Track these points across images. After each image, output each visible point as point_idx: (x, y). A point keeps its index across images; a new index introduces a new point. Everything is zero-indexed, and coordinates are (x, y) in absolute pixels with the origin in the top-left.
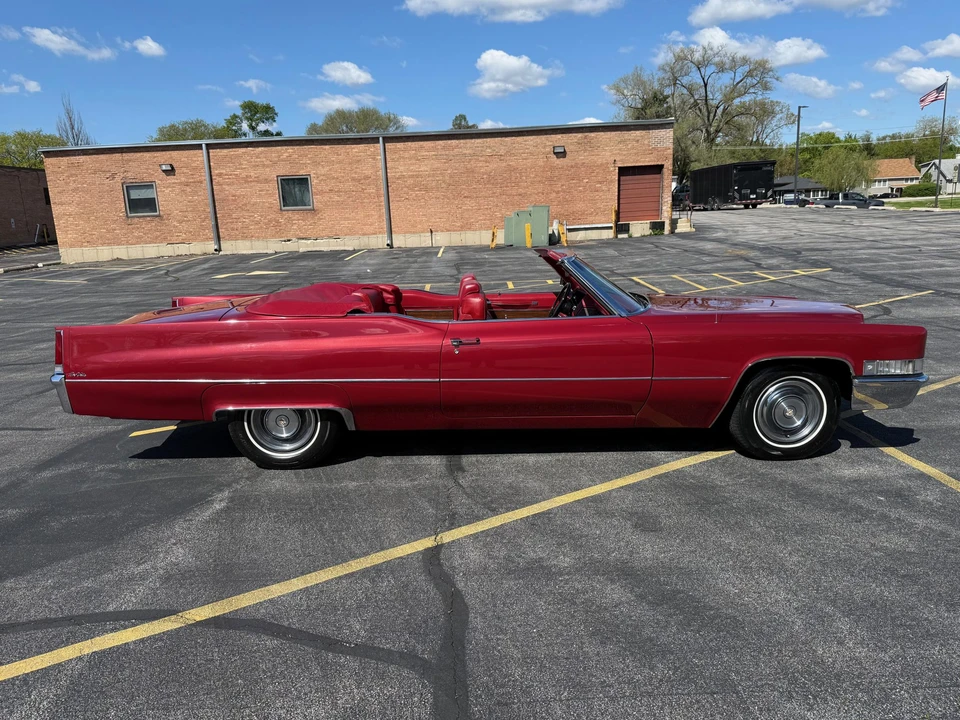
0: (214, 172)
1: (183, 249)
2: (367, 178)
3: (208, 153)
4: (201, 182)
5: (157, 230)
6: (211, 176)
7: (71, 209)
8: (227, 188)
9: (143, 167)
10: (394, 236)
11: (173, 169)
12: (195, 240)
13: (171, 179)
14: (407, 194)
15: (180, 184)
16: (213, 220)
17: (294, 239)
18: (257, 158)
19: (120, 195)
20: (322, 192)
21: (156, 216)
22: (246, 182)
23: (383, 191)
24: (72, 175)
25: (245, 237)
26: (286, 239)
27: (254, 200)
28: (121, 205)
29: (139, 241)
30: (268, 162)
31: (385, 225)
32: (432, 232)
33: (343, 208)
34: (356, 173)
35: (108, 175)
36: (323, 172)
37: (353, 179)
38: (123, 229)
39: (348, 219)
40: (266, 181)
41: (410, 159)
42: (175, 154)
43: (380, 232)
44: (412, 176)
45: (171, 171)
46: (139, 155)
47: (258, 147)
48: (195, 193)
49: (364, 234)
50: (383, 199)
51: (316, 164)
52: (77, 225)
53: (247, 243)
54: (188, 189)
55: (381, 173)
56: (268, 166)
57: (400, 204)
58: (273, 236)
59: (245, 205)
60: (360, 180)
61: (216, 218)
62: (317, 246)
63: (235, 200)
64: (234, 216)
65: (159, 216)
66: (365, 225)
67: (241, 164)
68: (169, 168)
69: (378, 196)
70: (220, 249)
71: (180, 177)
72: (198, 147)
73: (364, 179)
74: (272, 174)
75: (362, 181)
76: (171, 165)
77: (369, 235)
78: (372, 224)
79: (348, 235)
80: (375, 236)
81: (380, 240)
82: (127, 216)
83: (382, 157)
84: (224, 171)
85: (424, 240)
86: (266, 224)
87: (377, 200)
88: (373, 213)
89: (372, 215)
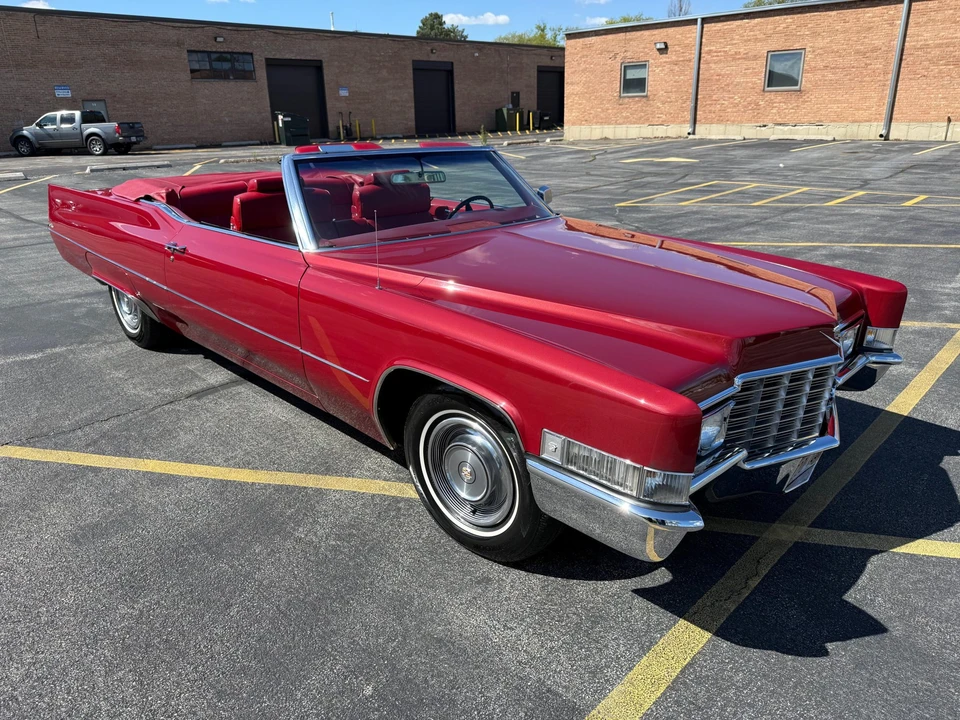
0: (704, 49)
1: (660, 131)
2: (875, 49)
3: (702, 28)
4: (690, 61)
5: (642, 111)
6: (700, 54)
7: (577, 89)
8: (713, 66)
9: (641, 46)
10: (893, 125)
11: (666, 47)
12: (673, 122)
13: (664, 58)
14: (927, 69)
15: (670, 63)
16: (694, 102)
17: (770, 125)
18: (751, 31)
19: (617, 75)
20: (814, 70)
21: (644, 97)
22: (734, 59)
23: (893, 66)
24: (583, 56)
25: (720, 121)
26: (761, 124)
27: (738, 80)
28: (617, 85)
29: (627, 121)
30: (762, 36)
31: (885, 110)
32: (949, 120)
33: (836, 89)
34: (862, 44)
35: (612, 55)
36: (821, 45)
37: (858, 52)
38: (614, 108)
39: (839, 102)
40: (755, 58)
41: (943, 21)
42: (671, 30)
43: (876, 119)
44: (939, 46)
45: (664, 50)
46: (639, 33)
47: (754, 18)
48: (682, 72)
49: (854, 121)
50: (891, 77)
51: (815, 34)
52: (580, 104)
53: (721, 127)
54: (676, 68)
55: (897, 43)
56: (760, 41)
57: (913, 83)
58: (749, 121)
59: (728, 85)
60: (865, 53)
61: (697, 99)
62: (794, 134)
63: (719, 80)
64: (714, 97)
65: (646, 96)
66: (858, 109)
67: (732, 39)
68: (663, 46)
69: (886, 73)
70: (694, 133)
71: (671, 56)
72: (694, 22)
73: (872, 51)
74: (763, 49)
75: (868, 55)
76: (665, 43)
77: (860, 122)
78: (869, 108)
79: (835, 121)
80: (868, 124)
81: (873, 129)
82: (620, 96)
83: (901, 22)
84: (713, 48)
85: (936, 131)
86: (745, 107)
87: (881, 78)
88: (873, 94)
89: (870, 98)
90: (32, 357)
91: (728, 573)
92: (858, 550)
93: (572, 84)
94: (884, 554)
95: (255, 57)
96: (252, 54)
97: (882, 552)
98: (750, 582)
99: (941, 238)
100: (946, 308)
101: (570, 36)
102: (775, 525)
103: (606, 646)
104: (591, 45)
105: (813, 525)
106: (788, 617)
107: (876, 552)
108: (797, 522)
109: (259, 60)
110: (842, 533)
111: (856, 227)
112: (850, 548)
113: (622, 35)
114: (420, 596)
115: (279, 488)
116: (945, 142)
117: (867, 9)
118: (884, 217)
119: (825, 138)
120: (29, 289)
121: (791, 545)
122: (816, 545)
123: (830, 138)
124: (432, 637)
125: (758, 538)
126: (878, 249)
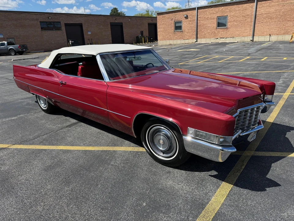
0: (199, 16)
1: (187, 41)
2: (248, 15)
3: (198, 11)
4: (194, 20)
5: (181, 36)
6: (197, 18)
7: (161, 29)
8: (201, 21)
9: (180, 16)
10: (255, 37)
12: (190, 38)
13: (187, 20)
14: (263, 20)
15: (189, 21)
17: (219, 38)
19: (173, 25)
20: (231, 22)
21: (181, 31)
22: (207, 19)
23: (253, 20)
24: (162, 20)
25: (204, 38)
26: (216, 38)
27: (209, 25)
28: (173, 28)
29: (177, 39)
30: (215, 12)
31: (252, 33)
32: (270, 35)
33: (237, 27)
34: (244, 14)
35: (171, 19)
36: (232, 14)
37: (243, 16)
38: (173, 35)
39: (238, 31)
40: (214, 19)
42: (188, 11)
43: (249, 36)
44: (266, 14)
46: (179, 13)
47: (213, 7)
48: (192, 24)
49: (243, 36)
50: (253, 23)
51: (230, 11)
52: (162, 34)
53: (205, 40)
54: (191, 23)
55: (254, 13)
56: (215, 14)
57: (259, 25)
58: (213, 37)
59: (206, 27)
61: (197, 31)
62: (226, 41)
63: (203, 26)
64: (202, 31)
65: (182, 31)
66: (244, 33)
67: (206, 13)
68: (186, 16)
69: (251, 22)
70: (197, 41)
71: (189, 19)
72: (194, 9)
73: (247, 16)
74: (215, 16)
75: (246, 17)
76: (187, 15)
77: (245, 36)
78: (247, 32)
79: (237, 36)
80: (247, 37)
81: (249, 38)
82: (174, 32)
83: (255, 7)
84: (201, 16)
85: (267, 38)
86: (211, 33)
87: (250, 23)
88: (248, 28)
89: (247, 29)
90: (14, 118)
91: (236, 165)
92: (269, 156)
93: (160, 28)
95: (61, 23)
96: (60, 22)
98: (242, 167)
99: (274, 69)
100: (279, 89)
101: (158, 14)
102: (245, 151)
103: (207, 187)
104: (165, 17)
105: (256, 151)
106: (254, 176)
108: (251, 150)
109: (63, 24)
110: (264, 152)
111: (249, 67)
113: (174, 13)
114: (152, 178)
115: (102, 151)
116: (269, 41)
118: (257, 64)
119: (235, 41)
120: (6, 98)
121: (251, 156)
122: (257, 156)
123: (236, 41)
124: (158, 188)
126: (256, 73)
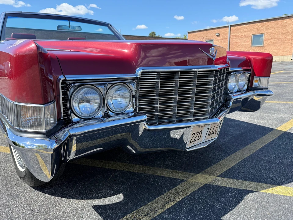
0: (232, 35)
3: (231, 28)
4: (227, 38)
6: (230, 36)
8: (234, 40)
9: (211, 35)
11: (219, 35)
13: (219, 38)
18: (246, 28)
20: (268, 39)
22: (241, 37)
24: (193, 39)
27: (242, 44)
30: (250, 30)
33: (275, 45)
34: (283, 31)
35: (202, 38)
36: (270, 32)
37: (282, 33)
39: (276, 49)
40: (248, 37)
42: (221, 30)
43: (289, 54)
45: (218, 36)
46: (211, 31)
47: (247, 24)
48: (224, 42)
49: (282, 55)
51: (267, 29)
54: (223, 41)
56: (249, 31)
59: (239, 45)
63: (236, 44)
64: (235, 49)
66: (283, 51)
67: (240, 31)
68: (218, 34)
71: (221, 37)
72: (228, 27)
73: (287, 33)
74: (250, 34)
75: (286, 34)
77: (284, 55)
78: (287, 51)
79: (275, 55)
80: (287, 56)
81: (289, 58)
84: (234, 34)
87: (291, 41)
88: (288, 46)
89: (287, 48)
94: (256, 193)
97: (255, 191)
101: (189, 33)
102: (198, 175)
104: (196, 35)
105: (221, 176)
107: (252, 192)
108: (211, 174)
110: (235, 180)
111: (278, 79)
112: (237, 189)
113: (205, 32)
117: (284, 20)
121: (202, 185)
122: (217, 186)
123: (274, 61)
125: (185, 181)
